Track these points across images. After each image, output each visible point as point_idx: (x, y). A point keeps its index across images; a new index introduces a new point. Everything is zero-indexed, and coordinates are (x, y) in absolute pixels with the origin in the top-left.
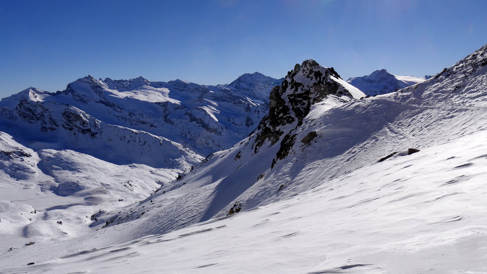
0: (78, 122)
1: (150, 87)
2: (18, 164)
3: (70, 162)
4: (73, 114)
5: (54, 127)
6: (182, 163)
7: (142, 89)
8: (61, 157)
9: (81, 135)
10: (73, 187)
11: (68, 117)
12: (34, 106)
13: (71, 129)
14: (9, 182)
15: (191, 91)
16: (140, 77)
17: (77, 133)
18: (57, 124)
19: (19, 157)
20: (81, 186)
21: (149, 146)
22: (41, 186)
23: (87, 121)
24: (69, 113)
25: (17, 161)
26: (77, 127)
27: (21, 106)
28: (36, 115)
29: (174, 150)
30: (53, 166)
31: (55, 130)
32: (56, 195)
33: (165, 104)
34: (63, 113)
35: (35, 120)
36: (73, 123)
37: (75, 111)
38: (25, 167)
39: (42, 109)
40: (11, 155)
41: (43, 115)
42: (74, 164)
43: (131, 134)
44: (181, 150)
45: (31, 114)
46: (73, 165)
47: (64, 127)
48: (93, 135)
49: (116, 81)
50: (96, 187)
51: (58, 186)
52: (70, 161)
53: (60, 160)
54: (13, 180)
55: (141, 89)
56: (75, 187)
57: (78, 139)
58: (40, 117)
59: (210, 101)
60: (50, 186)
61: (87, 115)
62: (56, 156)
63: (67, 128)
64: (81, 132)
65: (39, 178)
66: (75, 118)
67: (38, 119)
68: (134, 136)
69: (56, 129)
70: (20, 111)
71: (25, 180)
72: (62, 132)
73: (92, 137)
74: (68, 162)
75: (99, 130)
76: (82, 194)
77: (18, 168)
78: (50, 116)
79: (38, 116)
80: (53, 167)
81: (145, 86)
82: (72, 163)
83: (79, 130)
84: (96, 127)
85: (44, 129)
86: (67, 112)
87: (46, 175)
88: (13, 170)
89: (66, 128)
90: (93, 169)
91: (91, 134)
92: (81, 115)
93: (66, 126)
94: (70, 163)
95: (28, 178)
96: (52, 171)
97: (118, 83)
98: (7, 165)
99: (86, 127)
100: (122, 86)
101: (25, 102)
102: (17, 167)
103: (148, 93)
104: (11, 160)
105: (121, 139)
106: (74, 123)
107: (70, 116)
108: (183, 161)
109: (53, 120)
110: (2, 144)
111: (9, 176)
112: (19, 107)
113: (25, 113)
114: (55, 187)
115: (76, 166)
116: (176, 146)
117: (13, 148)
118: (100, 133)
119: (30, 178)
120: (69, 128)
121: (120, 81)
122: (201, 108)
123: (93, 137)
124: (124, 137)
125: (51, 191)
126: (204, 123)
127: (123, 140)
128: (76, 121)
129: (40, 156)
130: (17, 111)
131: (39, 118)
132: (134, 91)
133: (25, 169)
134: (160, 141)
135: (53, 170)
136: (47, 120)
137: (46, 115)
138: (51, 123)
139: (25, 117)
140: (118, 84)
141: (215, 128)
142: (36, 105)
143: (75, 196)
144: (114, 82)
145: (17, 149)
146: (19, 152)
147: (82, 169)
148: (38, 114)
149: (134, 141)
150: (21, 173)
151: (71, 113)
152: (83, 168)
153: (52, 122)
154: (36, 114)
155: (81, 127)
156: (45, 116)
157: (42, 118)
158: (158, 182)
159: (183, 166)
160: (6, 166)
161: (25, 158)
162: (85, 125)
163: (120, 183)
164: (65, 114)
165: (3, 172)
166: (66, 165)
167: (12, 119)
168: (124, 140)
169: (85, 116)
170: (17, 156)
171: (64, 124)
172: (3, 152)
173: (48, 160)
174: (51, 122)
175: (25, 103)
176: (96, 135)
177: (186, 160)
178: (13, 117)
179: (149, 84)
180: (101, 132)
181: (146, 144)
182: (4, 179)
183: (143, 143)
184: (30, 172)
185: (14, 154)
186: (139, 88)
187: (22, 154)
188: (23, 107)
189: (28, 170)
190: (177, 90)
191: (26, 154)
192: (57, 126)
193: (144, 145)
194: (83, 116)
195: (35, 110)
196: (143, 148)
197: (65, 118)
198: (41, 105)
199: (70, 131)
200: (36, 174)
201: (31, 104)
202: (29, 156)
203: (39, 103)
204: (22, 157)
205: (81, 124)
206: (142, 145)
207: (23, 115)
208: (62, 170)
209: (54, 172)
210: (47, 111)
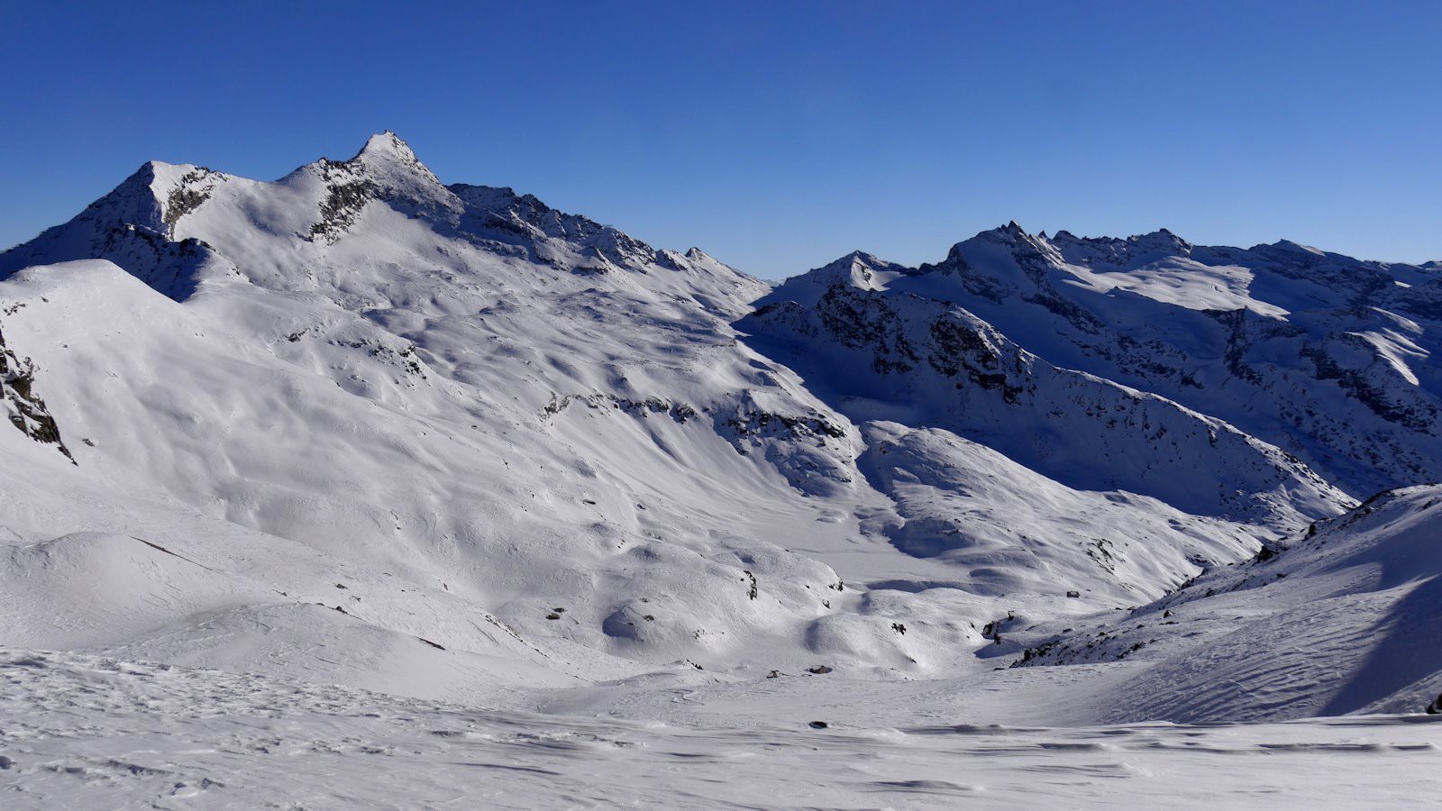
0: (971, 355)
1: (1191, 262)
2: (811, 452)
3: (941, 463)
4: (960, 331)
5: (907, 361)
6: (1279, 509)
7: (1165, 268)
8: (919, 446)
9: (976, 391)
10: (942, 535)
11: (946, 336)
12: (862, 301)
13: (951, 372)
14: (785, 498)
15: (1328, 279)
16: (1162, 230)
17: (967, 383)
18: (916, 354)
19: (815, 434)
20: (965, 535)
21: (1174, 444)
22: (860, 521)
23: (995, 353)
24: (949, 326)
25: (809, 445)
26: (967, 367)
27: (831, 301)
28: (864, 327)
29: (1254, 463)
30: (896, 468)
31: (908, 370)
32: (896, 550)
33: (1235, 317)
34: (935, 324)
35: (860, 340)
36: (957, 354)
37: (965, 322)
38: (827, 462)
39: (882, 310)
40: (796, 428)
41: (881, 328)
42: (950, 470)
43: (1121, 402)
44: (1277, 468)
46: (947, 474)
47: (934, 365)
48: (1010, 394)
49: (1088, 240)
50: (1004, 544)
51: (903, 525)
52: (941, 460)
53: (917, 454)
54: (794, 494)
55: (1162, 265)
56: (949, 534)
57: (968, 401)
58: (874, 332)
59: (1393, 315)
60: (884, 523)
61: (996, 335)
62: (905, 441)
63: (940, 367)
64: (977, 382)
65: (857, 496)
66: (965, 342)
67: (868, 337)
68: (1128, 408)
69: (911, 369)
70: (828, 313)
71: (823, 498)
72: (927, 379)
73: (1008, 399)
74: (937, 464)
75: (1027, 380)
76: (965, 559)
77: (810, 464)
78: (899, 333)
79: (870, 329)
80: (896, 471)
81: (1174, 259)
82: (946, 466)
83: (973, 377)
84: (1020, 371)
85: (882, 367)
86: (943, 324)
87: (876, 492)
88: (798, 468)
89: (938, 369)
90: (1002, 492)
91: (1005, 391)
92: (982, 335)
93: (939, 363)
94: (940, 466)
95: (831, 495)
96: (892, 483)
97: (1093, 247)
98: (785, 454)
99: (993, 369)
100: (1104, 256)
101: (840, 290)
102: (808, 460)
103: (1183, 280)
104: (794, 439)
105: (1090, 415)
106: (961, 354)
107: (951, 334)
108: (1283, 502)
109: (906, 343)
110: (777, 396)
111: (786, 481)
112: (824, 303)
113: (837, 320)
114: (897, 527)
115: (956, 477)
116: (1263, 452)
117: (803, 408)
118: (1029, 391)
119: (836, 495)
120: (945, 368)
121: (1098, 241)
122: (1360, 337)
123: (1010, 401)
124: (1099, 408)
125: (886, 536)
126: (1366, 386)
127: (1095, 416)
128: (966, 349)
129: (865, 439)
130: (820, 314)
131: (871, 334)
132: (1139, 271)
133: (825, 468)
134: (1210, 432)
135: (894, 481)
136: (890, 341)
137: (889, 327)
138: (901, 352)
139: (836, 330)
140: (1095, 250)
141: (1406, 408)
142: (866, 301)
143: (946, 561)
144: (1081, 245)
145: (813, 414)
146: (816, 420)
147: (971, 489)
148: (870, 324)
149: (1128, 422)
150: (816, 479)
151: (953, 326)
152: (973, 484)
153: (903, 347)
154: (866, 323)
155: (980, 367)
156: (887, 331)
157: (880, 335)
158: (1194, 558)
159: (1281, 519)
160: (782, 455)
161: (828, 439)
162: (989, 363)
163: (1075, 544)
164: (938, 328)
165: (773, 469)
166: (930, 470)
167: (807, 333)
168: (1098, 416)
169: (991, 337)
170: (810, 431)
171: (934, 357)
172: (779, 416)
173: (884, 452)
174: (901, 348)
175: (840, 293)
176: (1019, 394)
177: (1291, 502)
178: (808, 327)
179: (1188, 251)
180: (1032, 386)
181: (1163, 436)
182: (774, 489)
183: (1156, 431)
184: (838, 478)
185: (803, 426)
186: (1156, 264)
187: (822, 428)
188: (837, 301)
189: (833, 471)
190: (1281, 276)
191: (833, 428)
192: (915, 359)
193: (1157, 439)
194: (985, 339)
195: (864, 312)
196: (1155, 448)
197: (937, 341)
198: (878, 301)
199: (948, 376)
200: (852, 484)
201: (855, 296)
202: (837, 434)
203: (873, 295)
204: (821, 436)
205: (980, 359)
206: (1152, 438)
207: (833, 325)
208: (918, 483)
209: (896, 486)
210: (893, 317)
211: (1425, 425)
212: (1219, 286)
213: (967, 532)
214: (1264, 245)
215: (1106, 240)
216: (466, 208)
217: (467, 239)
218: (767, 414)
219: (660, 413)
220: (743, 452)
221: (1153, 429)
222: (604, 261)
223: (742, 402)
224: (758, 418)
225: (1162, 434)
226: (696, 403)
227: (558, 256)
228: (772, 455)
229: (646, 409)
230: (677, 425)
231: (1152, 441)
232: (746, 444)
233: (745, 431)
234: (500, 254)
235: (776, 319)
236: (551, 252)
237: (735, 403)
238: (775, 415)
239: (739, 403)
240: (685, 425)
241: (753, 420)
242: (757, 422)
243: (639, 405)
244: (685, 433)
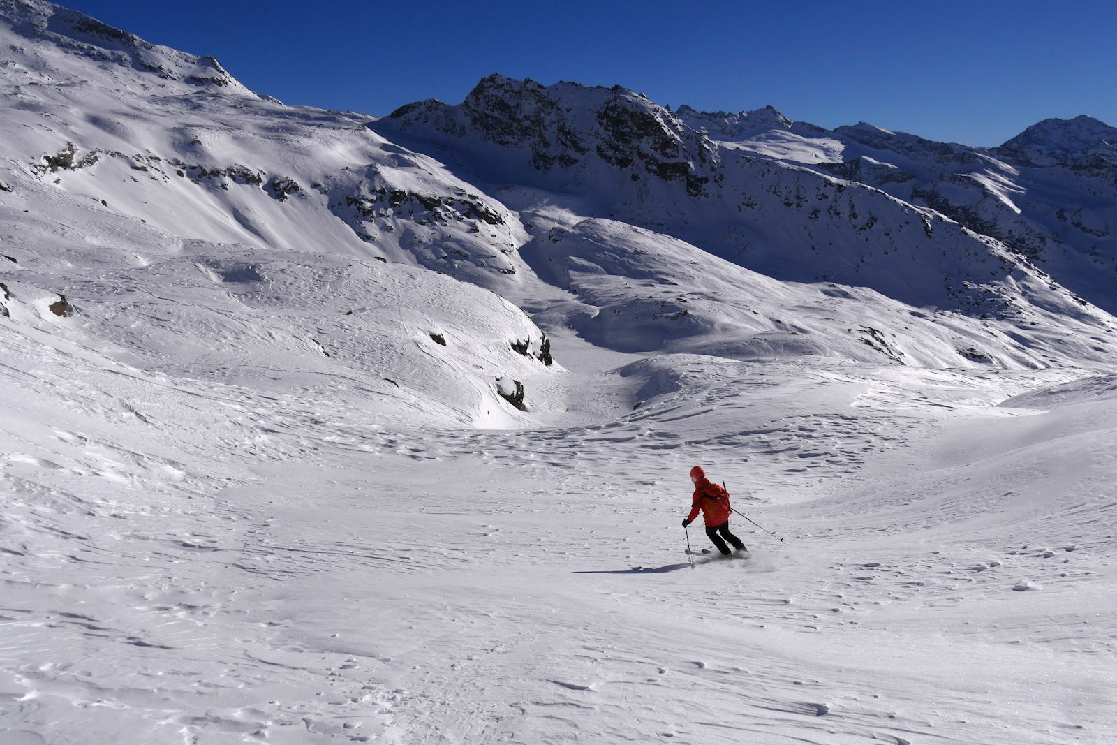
0: (648, 143)
1: (792, 135)
2: (460, 238)
3: (630, 250)
4: (632, 115)
5: (572, 153)
6: (1014, 302)
7: (771, 139)
8: (598, 232)
9: (654, 181)
10: (662, 321)
11: (617, 122)
12: (516, 93)
13: (624, 163)
15: (906, 148)
16: (768, 107)
17: (644, 174)
18: (582, 145)
19: (465, 218)
20: (699, 317)
21: (887, 235)
22: (532, 314)
23: (675, 139)
24: (621, 110)
25: (458, 230)
26: (642, 156)
27: (480, 96)
28: (519, 121)
29: (976, 254)
30: (572, 258)
31: (572, 163)
32: (589, 345)
33: (849, 168)
34: (602, 111)
35: (515, 136)
36: (629, 142)
37: (638, 106)
38: (482, 250)
39: (539, 101)
40: (439, 210)
41: (538, 122)
42: (642, 257)
43: (823, 190)
44: (1001, 258)
45: (504, 118)
46: (639, 261)
47: (604, 156)
48: (694, 184)
49: (706, 114)
50: (753, 329)
51: (597, 313)
52: (628, 246)
53: (597, 241)
55: (768, 137)
56: (673, 318)
57: (647, 192)
58: (531, 127)
59: (993, 160)
60: (567, 315)
61: (675, 121)
62: (580, 228)
63: (610, 158)
64: (655, 172)
65: (524, 290)
66: (639, 128)
67: (525, 132)
68: (831, 197)
70: (477, 109)
72: (597, 171)
73: (692, 190)
74: (624, 251)
75: (713, 169)
77: (458, 252)
78: (561, 123)
79: (526, 123)
80: (573, 261)
81: (779, 132)
82: (636, 252)
83: (650, 167)
84: (704, 160)
85: (541, 161)
86: (613, 109)
87: (548, 285)
88: (443, 258)
89: (608, 159)
90: (712, 280)
91: (688, 180)
92: (659, 119)
93: (610, 153)
94: (629, 253)
96: (568, 274)
97: (710, 120)
98: (425, 240)
99: (674, 156)
100: (719, 128)
101: (490, 83)
102: (456, 247)
103: (788, 149)
104: (437, 223)
105: (789, 205)
106: (635, 142)
107: (623, 119)
108: (1015, 295)
109: (569, 133)
110: (414, 175)
112: (472, 101)
113: (488, 116)
114: (590, 315)
115: (648, 264)
116: (984, 241)
117: (448, 188)
118: (716, 181)
120: (617, 158)
121: (714, 115)
122: (969, 177)
123: (694, 192)
124: (798, 197)
125: (572, 329)
126: (977, 219)
127: (794, 206)
128: (640, 136)
129: (528, 227)
130: (467, 111)
131: (527, 128)
132: (750, 142)
133: (480, 256)
134: (924, 221)
135: (571, 272)
136: (551, 134)
137: (548, 119)
138: (563, 144)
139: (487, 127)
140: (711, 123)
142: (520, 92)
144: (700, 118)
145: (461, 195)
146: (465, 202)
147: (674, 276)
148: (526, 118)
149: (832, 212)
150: (468, 270)
151: (625, 110)
152: (675, 271)
153: (566, 138)
154: (521, 117)
155: (658, 155)
156: (546, 123)
157: (538, 128)
158: (967, 352)
159: (1020, 312)
160: (421, 242)
161: (483, 226)
162: (668, 151)
163: (844, 331)
164: (606, 115)
165: (409, 258)
166: (615, 258)
167: (453, 133)
168: (798, 205)
169: (668, 122)
170: (458, 214)
171: (603, 147)
172: (416, 195)
173: (555, 241)
174: (564, 140)
175: (490, 87)
176: (704, 186)
177: (1024, 294)
178: (454, 126)
179: (790, 127)
180: (719, 176)
181: (874, 226)
183: (866, 221)
184: (498, 269)
185: (449, 208)
186: (763, 135)
187: (473, 211)
188: (485, 97)
189: (490, 261)
190: (867, 146)
191: (488, 212)
192: (581, 151)
193: (868, 229)
194: (663, 123)
195: (518, 106)
196: (867, 240)
197: (606, 129)
198: (533, 91)
199: (622, 167)
200: (516, 276)
201: (507, 88)
202: (495, 220)
203: (529, 86)
204: (473, 221)
205: (657, 146)
206: (861, 229)
207: (484, 123)
208: (604, 274)
209: (574, 278)
210: (552, 108)
211: (1035, 252)
212: (818, 154)
213: (699, 314)
214: (846, 127)
215: (721, 115)
216: (55, 10)
218: (400, 192)
219: (248, 186)
220: (367, 238)
221: (862, 219)
222: (223, 72)
223: (367, 176)
224: (386, 197)
225: (872, 224)
226: (302, 177)
227: (166, 65)
228: (408, 241)
229: (227, 180)
230: (274, 203)
231: (862, 232)
232: (372, 228)
233: (370, 212)
234: (95, 59)
235: (417, 119)
236: (157, 60)
237: (356, 178)
238: (411, 194)
239: (363, 178)
240: (286, 203)
241: (381, 199)
242: (386, 202)
243: (216, 173)
244: (285, 211)
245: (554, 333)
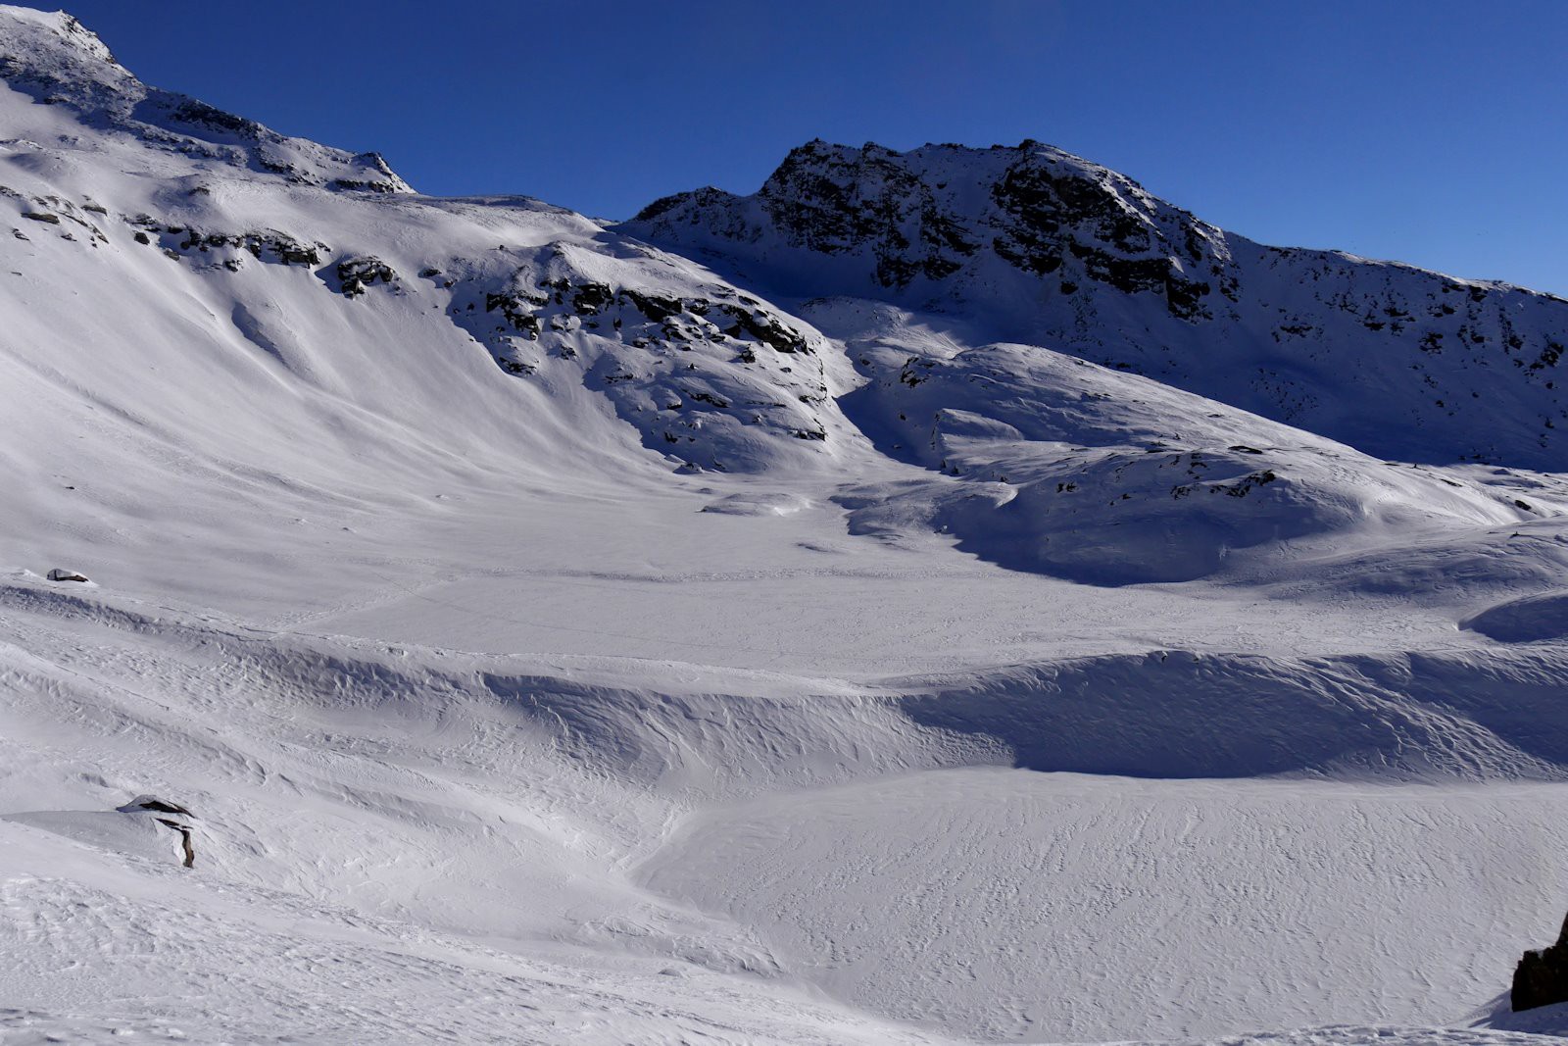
0: (1089, 228)
2: (712, 370)
3: (1072, 394)
4: (1059, 184)
5: (948, 254)
8: (1003, 364)
9: (1105, 295)
10: (1206, 499)
11: (1029, 197)
12: (848, 166)
13: (1045, 264)
14: (619, 474)
17: (1085, 282)
18: (967, 239)
19: (728, 338)
22: (848, 511)
23: (1141, 220)
24: (1036, 176)
25: (714, 358)
26: (1079, 251)
27: (788, 177)
28: (854, 211)
30: (949, 411)
31: (950, 271)
32: (991, 567)
34: (1002, 183)
35: (848, 236)
36: (1055, 228)
37: (1069, 168)
38: (757, 392)
39: (890, 177)
40: (674, 320)
41: (889, 209)
42: (1100, 406)
43: (1441, 298)
45: (829, 208)
46: (1095, 413)
47: (1008, 256)
48: (1183, 297)
51: (1010, 498)
52: (1070, 388)
53: (1001, 379)
54: (655, 467)
56: (1233, 491)
57: (1093, 313)
58: (875, 219)
61: (1137, 192)
63: (1020, 258)
64: (1105, 278)
66: (1071, 205)
67: (864, 229)
68: (1459, 310)
69: (957, 267)
70: (782, 197)
71: (744, 476)
72: (996, 281)
73: (1179, 307)
75: (1216, 270)
77: (705, 397)
78: (929, 208)
79: (866, 214)
80: (950, 416)
82: (1085, 397)
83: (1096, 269)
84: (1197, 256)
86: (1022, 176)
88: (671, 407)
89: (1017, 260)
92: (1108, 188)
93: (1018, 249)
94: (1069, 399)
95: (765, 467)
96: (941, 442)
98: (638, 374)
99: (1140, 249)
101: (805, 156)
102: (702, 387)
104: (668, 344)
105: (1376, 327)
106: (1065, 229)
107: (1041, 189)
109: (943, 220)
111: (634, 437)
112: (775, 186)
113: (800, 207)
114: (992, 501)
115: (1115, 417)
117: (699, 287)
118: (1224, 291)
119: (779, 468)
120: (1032, 258)
123: (1184, 311)
124: (1393, 312)
125: (947, 532)
127: (1386, 329)
128: (1075, 218)
129: (861, 364)
130: (767, 204)
131: (868, 221)
133: (750, 404)
135: (946, 437)
136: (910, 226)
137: (904, 204)
138: (932, 240)
139: (798, 225)
142: (856, 165)
145: (723, 296)
146: (732, 309)
148: (867, 204)
149: (1467, 336)
150: (723, 431)
151: (1045, 176)
153: (938, 231)
154: (858, 204)
155: (1109, 248)
156: (902, 210)
157: (887, 221)
160: (630, 377)
161: (763, 352)
162: (1129, 240)
164: (1010, 188)
165: (601, 408)
166: (1040, 410)
167: (740, 237)
168: (1395, 327)
169: (1127, 194)
170: (715, 329)
171: (1006, 238)
172: (632, 294)
173: (913, 382)
174: (934, 233)
175: (805, 162)
176: (1202, 299)
178: (743, 226)
180: (1230, 281)
181: (1559, 361)
182: (588, 452)
183: (1540, 351)
184: (788, 429)
185: (699, 319)
187: (746, 325)
189: (773, 415)
191: (776, 328)
192: (966, 249)
193: (1547, 367)
194: (1115, 194)
195: (852, 187)
196: (1550, 386)
197: (1010, 210)
198: (879, 162)
199: (1041, 273)
200: (829, 445)
201: (833, 160)
202: (790, 345)
203: (871, 155)
204: (744, 343)
205: (1108, 232)
206: (1535, 366)
207: (794, 218)
208: (1018, 439)
209: (952, 447)
210: (912, 185)
213: (1308, 479)
217: (133, 134)
218: (598, 287)
219: (284, 268)
220: (516, 368)
221: (1530, 350)
222: (389, 175)
223: (536, 259)
224: (569, 296)
225: (1555, 357)
226: (405, 259)
227: (299, 163)
228: (602, 377)
230: (333, 303)
231: (1537, 372)
232: (529, 351)
233: (531, 321)
234: (191, 157)
235: (680, 219)
236: (288, 157)
237: (513, 263)
238: (622, 291)
239: (529, 263)
240: (357, 301)
241: (558, 299)
242: (568, 303)
244: (351, 315)
245: (899, 542)
